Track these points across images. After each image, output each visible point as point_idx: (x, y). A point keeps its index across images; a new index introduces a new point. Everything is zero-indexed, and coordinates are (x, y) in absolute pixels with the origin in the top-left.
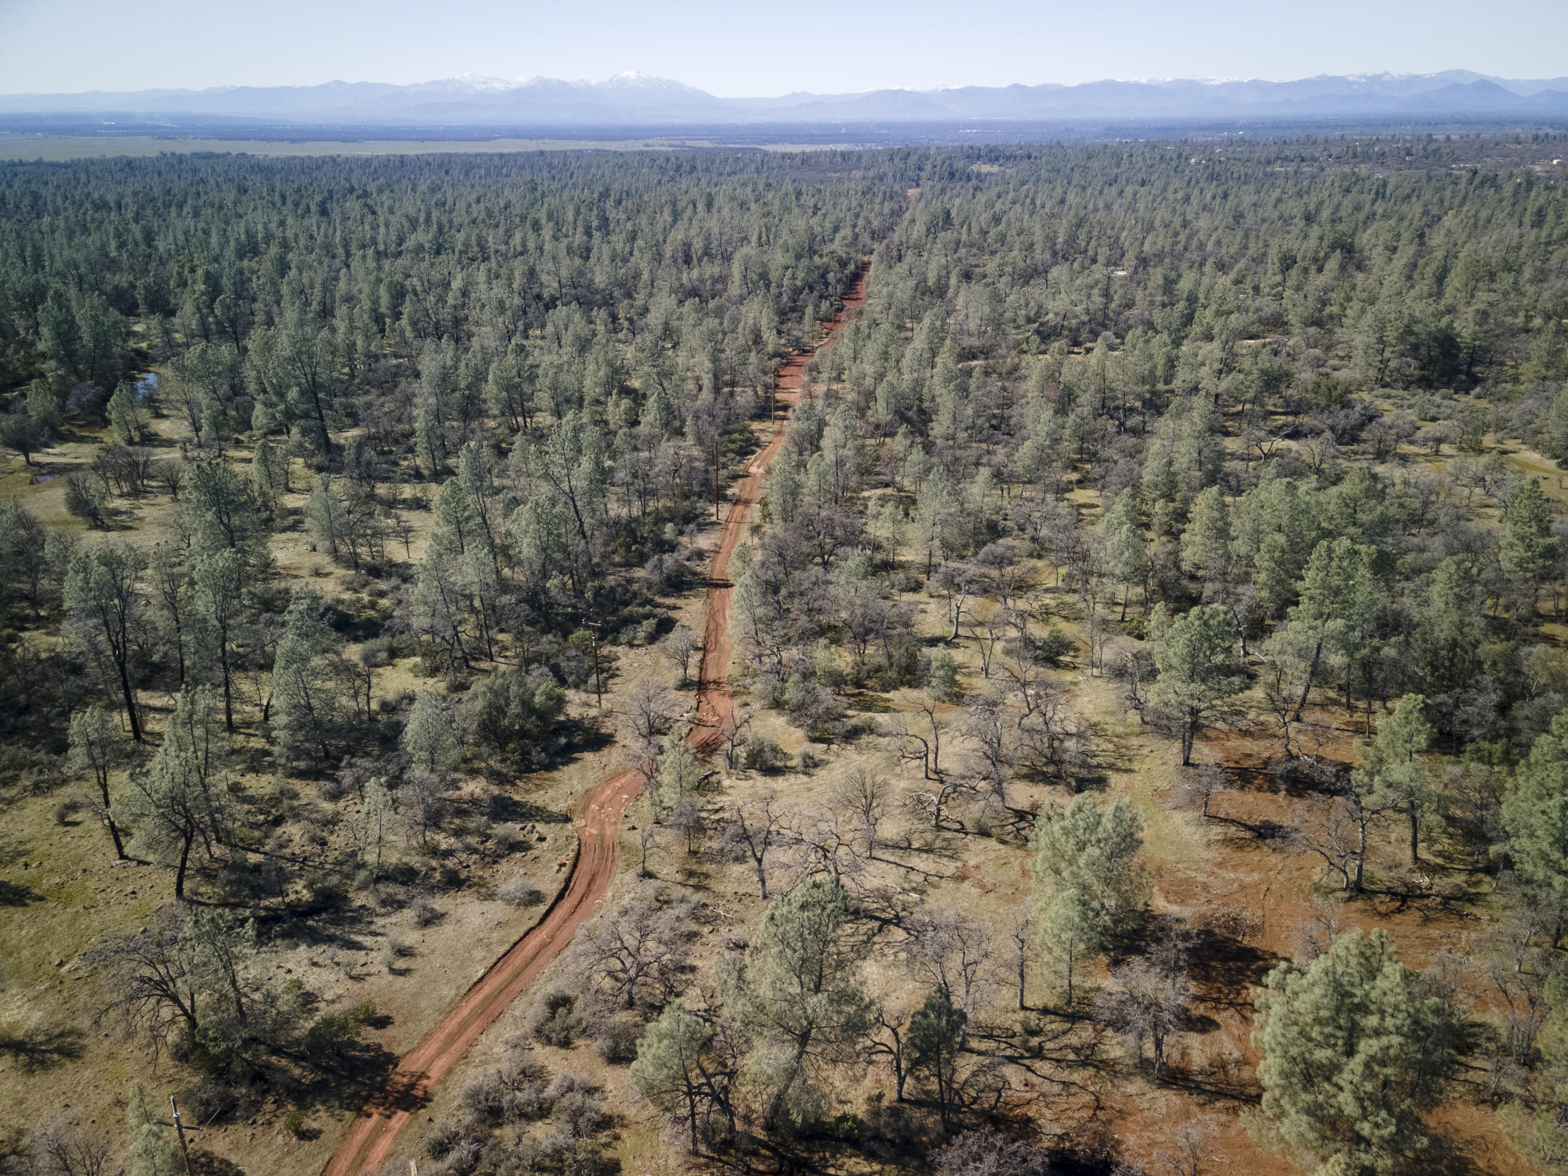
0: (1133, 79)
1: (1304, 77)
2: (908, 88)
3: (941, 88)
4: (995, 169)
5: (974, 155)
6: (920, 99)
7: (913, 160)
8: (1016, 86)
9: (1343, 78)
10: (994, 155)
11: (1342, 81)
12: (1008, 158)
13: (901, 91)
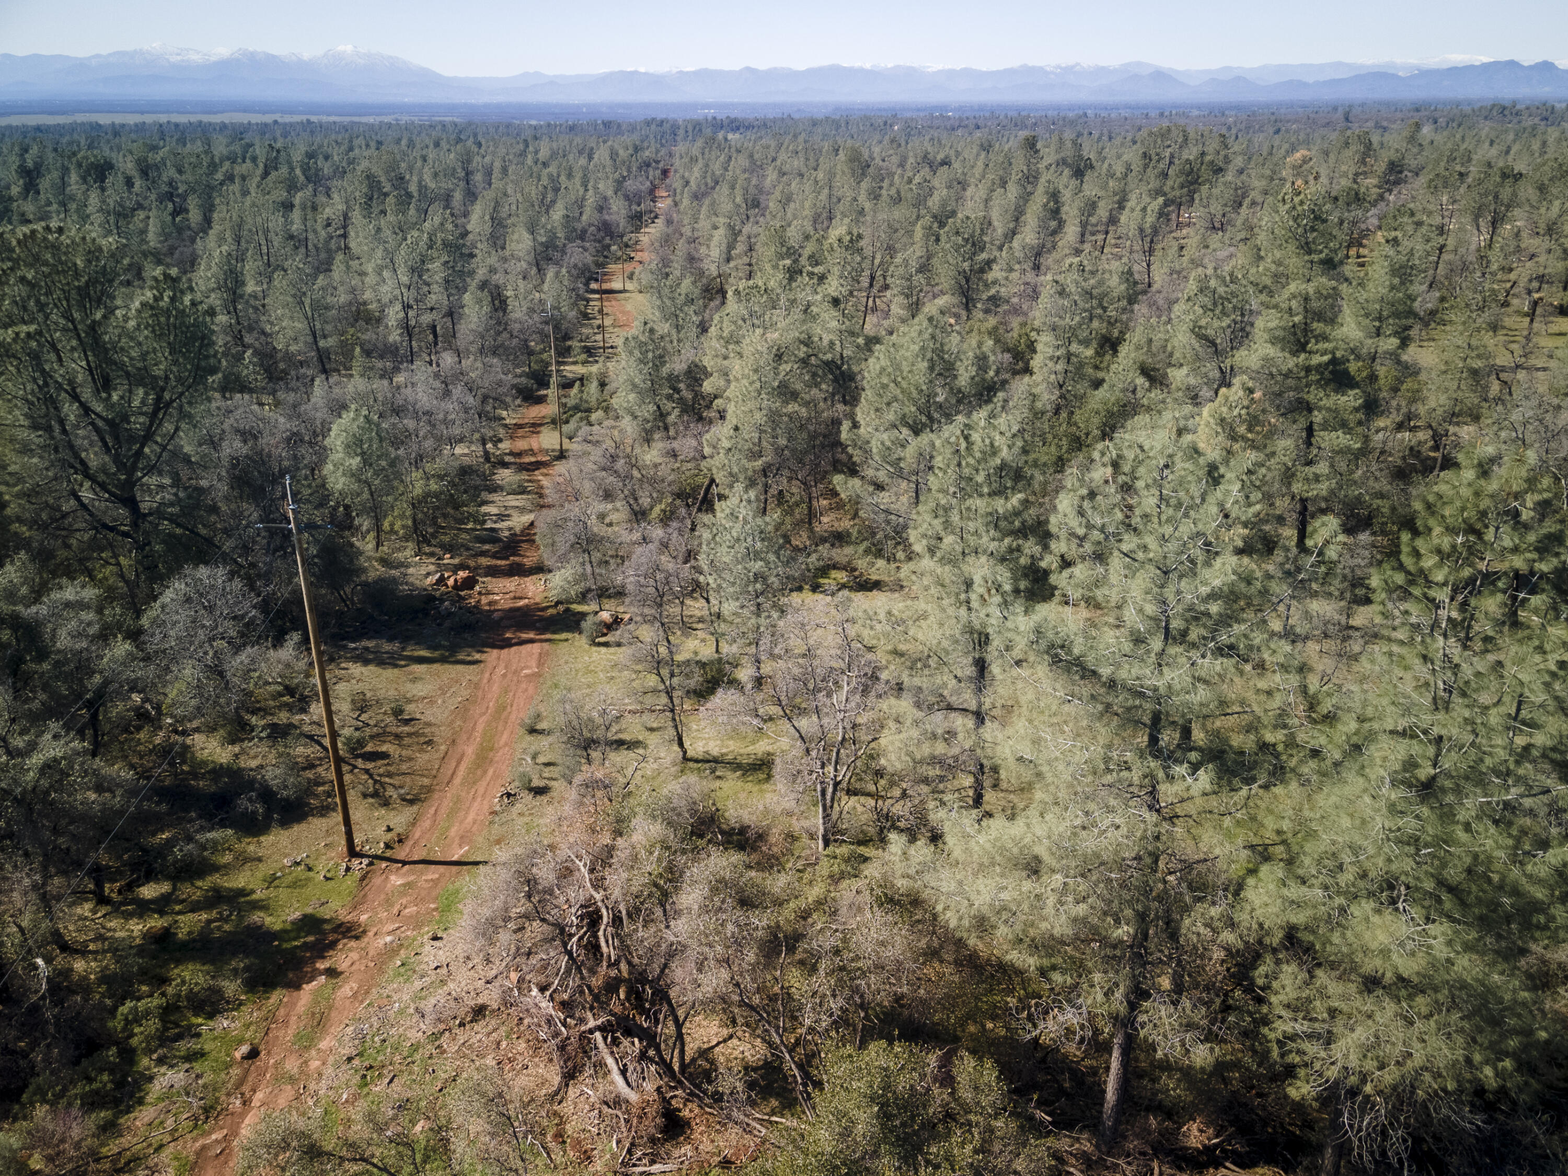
0: (857, 64)
1: (1009, 66)
2: (642, 70)
3: (675, 70)
4: (737, 136)
5: (718, 125)
6: (656, 81)
7: (666, 126)
8: (748, 69)
9: (1041, 68)
10: (735, 125)
11: (1040, 71)
12: (747, 128)
13: (636, 73)
